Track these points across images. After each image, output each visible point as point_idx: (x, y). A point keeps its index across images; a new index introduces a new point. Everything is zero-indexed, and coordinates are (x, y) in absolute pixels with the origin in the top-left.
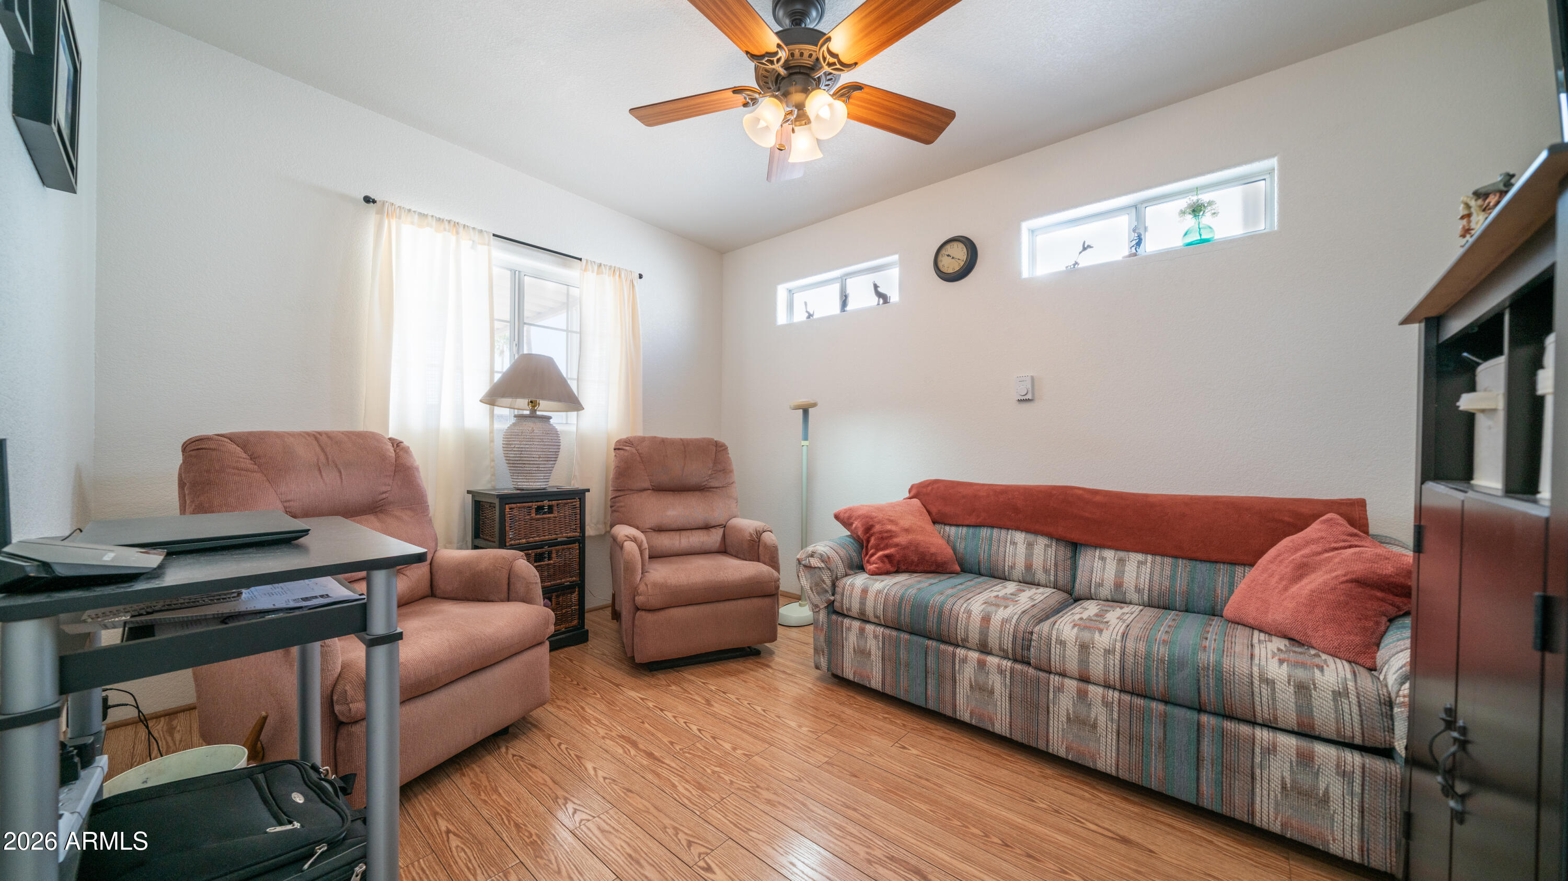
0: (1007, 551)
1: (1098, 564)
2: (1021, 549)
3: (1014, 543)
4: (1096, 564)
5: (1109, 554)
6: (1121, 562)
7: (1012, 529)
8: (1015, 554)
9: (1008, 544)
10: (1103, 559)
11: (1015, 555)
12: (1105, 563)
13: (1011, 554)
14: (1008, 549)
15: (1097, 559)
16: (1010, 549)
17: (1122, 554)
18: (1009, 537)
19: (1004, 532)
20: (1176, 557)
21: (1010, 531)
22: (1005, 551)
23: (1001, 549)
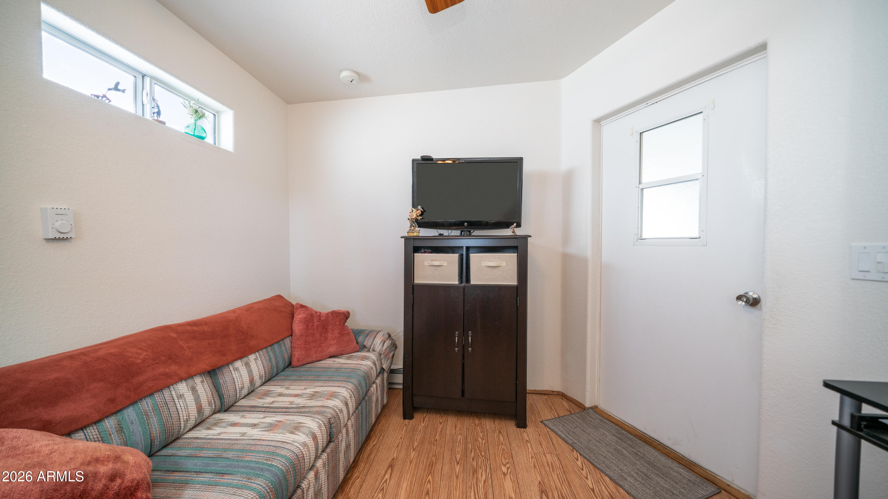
0: (179, 408)
1: (235, 375)
2: (189, 397)
3: (181, 396)
4: (234, 376)
5: (238, 364)
6: (247, 365)
7: (172, 385)
8: (187, 405)
9: (176, 401)
10: (236, 369)
11: (187, 407)
12: (239, 371)
13: (183, 408)
14: (178, 406)
15: (233, 372)
16: (180, 404)
17: (245, 360)
18: (173, 393)
19: (166, 392)
20: (266, 348)
21: (171, 387)
22: (177, 409)
23: (173, 409)
